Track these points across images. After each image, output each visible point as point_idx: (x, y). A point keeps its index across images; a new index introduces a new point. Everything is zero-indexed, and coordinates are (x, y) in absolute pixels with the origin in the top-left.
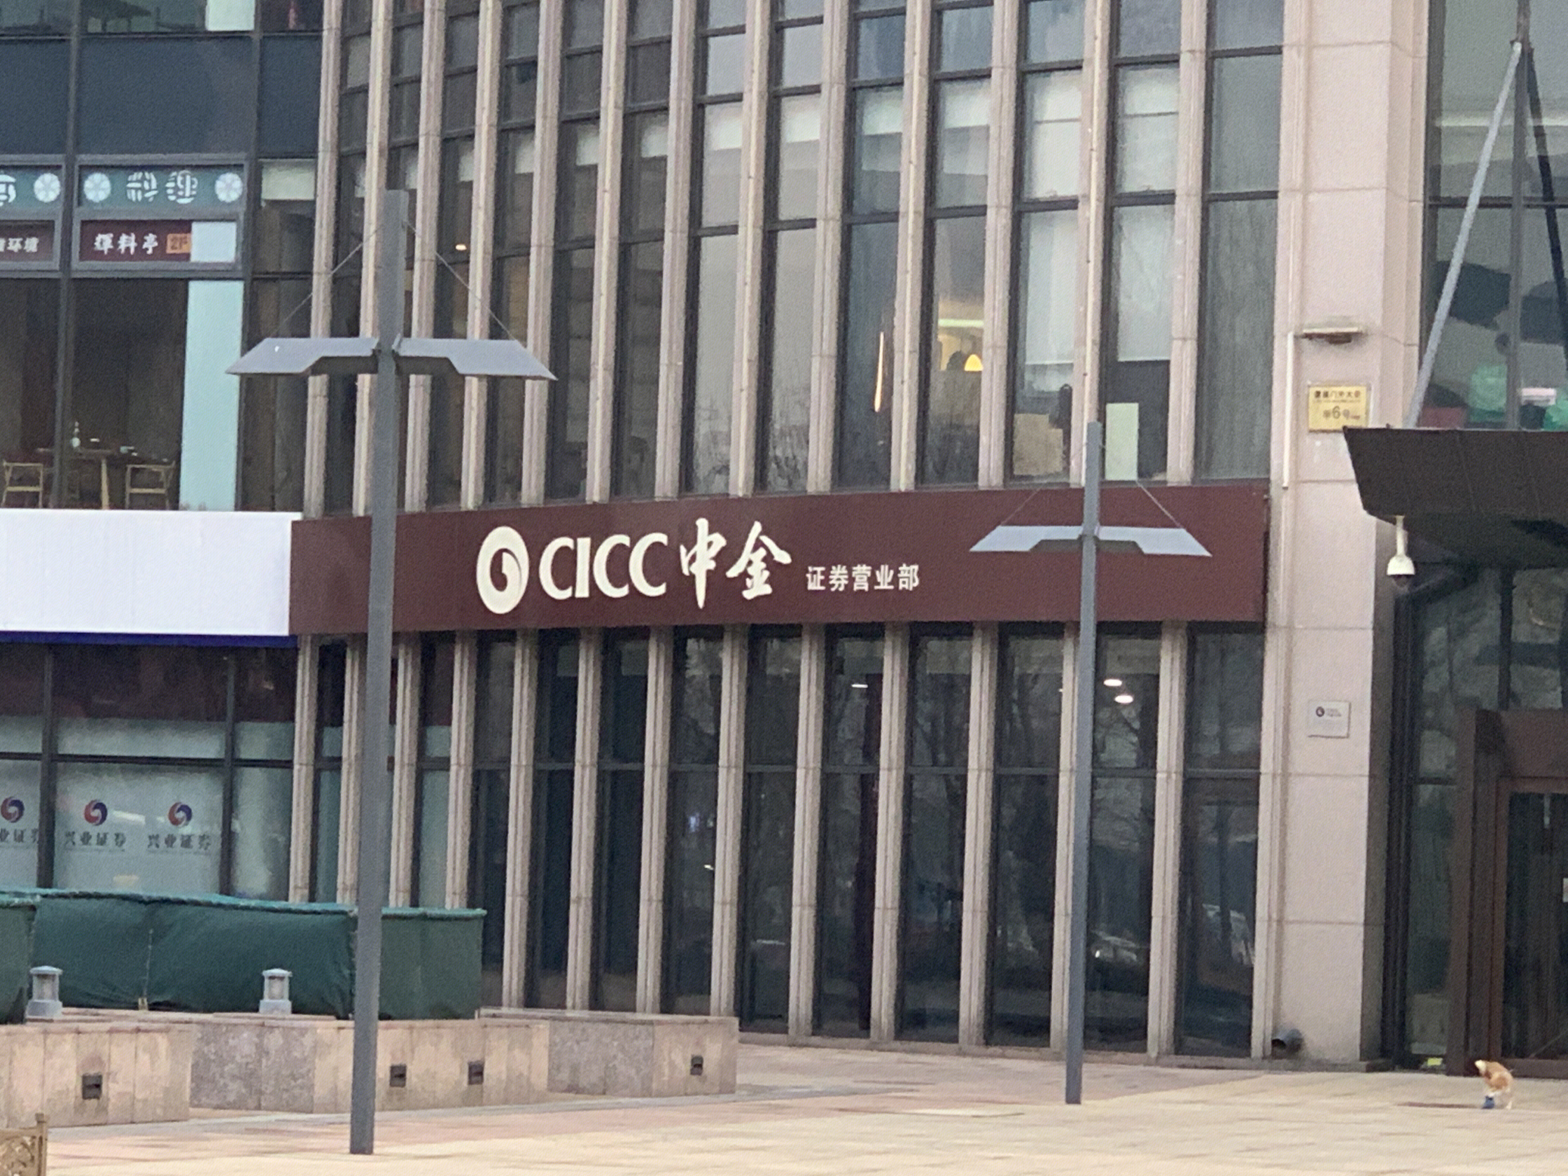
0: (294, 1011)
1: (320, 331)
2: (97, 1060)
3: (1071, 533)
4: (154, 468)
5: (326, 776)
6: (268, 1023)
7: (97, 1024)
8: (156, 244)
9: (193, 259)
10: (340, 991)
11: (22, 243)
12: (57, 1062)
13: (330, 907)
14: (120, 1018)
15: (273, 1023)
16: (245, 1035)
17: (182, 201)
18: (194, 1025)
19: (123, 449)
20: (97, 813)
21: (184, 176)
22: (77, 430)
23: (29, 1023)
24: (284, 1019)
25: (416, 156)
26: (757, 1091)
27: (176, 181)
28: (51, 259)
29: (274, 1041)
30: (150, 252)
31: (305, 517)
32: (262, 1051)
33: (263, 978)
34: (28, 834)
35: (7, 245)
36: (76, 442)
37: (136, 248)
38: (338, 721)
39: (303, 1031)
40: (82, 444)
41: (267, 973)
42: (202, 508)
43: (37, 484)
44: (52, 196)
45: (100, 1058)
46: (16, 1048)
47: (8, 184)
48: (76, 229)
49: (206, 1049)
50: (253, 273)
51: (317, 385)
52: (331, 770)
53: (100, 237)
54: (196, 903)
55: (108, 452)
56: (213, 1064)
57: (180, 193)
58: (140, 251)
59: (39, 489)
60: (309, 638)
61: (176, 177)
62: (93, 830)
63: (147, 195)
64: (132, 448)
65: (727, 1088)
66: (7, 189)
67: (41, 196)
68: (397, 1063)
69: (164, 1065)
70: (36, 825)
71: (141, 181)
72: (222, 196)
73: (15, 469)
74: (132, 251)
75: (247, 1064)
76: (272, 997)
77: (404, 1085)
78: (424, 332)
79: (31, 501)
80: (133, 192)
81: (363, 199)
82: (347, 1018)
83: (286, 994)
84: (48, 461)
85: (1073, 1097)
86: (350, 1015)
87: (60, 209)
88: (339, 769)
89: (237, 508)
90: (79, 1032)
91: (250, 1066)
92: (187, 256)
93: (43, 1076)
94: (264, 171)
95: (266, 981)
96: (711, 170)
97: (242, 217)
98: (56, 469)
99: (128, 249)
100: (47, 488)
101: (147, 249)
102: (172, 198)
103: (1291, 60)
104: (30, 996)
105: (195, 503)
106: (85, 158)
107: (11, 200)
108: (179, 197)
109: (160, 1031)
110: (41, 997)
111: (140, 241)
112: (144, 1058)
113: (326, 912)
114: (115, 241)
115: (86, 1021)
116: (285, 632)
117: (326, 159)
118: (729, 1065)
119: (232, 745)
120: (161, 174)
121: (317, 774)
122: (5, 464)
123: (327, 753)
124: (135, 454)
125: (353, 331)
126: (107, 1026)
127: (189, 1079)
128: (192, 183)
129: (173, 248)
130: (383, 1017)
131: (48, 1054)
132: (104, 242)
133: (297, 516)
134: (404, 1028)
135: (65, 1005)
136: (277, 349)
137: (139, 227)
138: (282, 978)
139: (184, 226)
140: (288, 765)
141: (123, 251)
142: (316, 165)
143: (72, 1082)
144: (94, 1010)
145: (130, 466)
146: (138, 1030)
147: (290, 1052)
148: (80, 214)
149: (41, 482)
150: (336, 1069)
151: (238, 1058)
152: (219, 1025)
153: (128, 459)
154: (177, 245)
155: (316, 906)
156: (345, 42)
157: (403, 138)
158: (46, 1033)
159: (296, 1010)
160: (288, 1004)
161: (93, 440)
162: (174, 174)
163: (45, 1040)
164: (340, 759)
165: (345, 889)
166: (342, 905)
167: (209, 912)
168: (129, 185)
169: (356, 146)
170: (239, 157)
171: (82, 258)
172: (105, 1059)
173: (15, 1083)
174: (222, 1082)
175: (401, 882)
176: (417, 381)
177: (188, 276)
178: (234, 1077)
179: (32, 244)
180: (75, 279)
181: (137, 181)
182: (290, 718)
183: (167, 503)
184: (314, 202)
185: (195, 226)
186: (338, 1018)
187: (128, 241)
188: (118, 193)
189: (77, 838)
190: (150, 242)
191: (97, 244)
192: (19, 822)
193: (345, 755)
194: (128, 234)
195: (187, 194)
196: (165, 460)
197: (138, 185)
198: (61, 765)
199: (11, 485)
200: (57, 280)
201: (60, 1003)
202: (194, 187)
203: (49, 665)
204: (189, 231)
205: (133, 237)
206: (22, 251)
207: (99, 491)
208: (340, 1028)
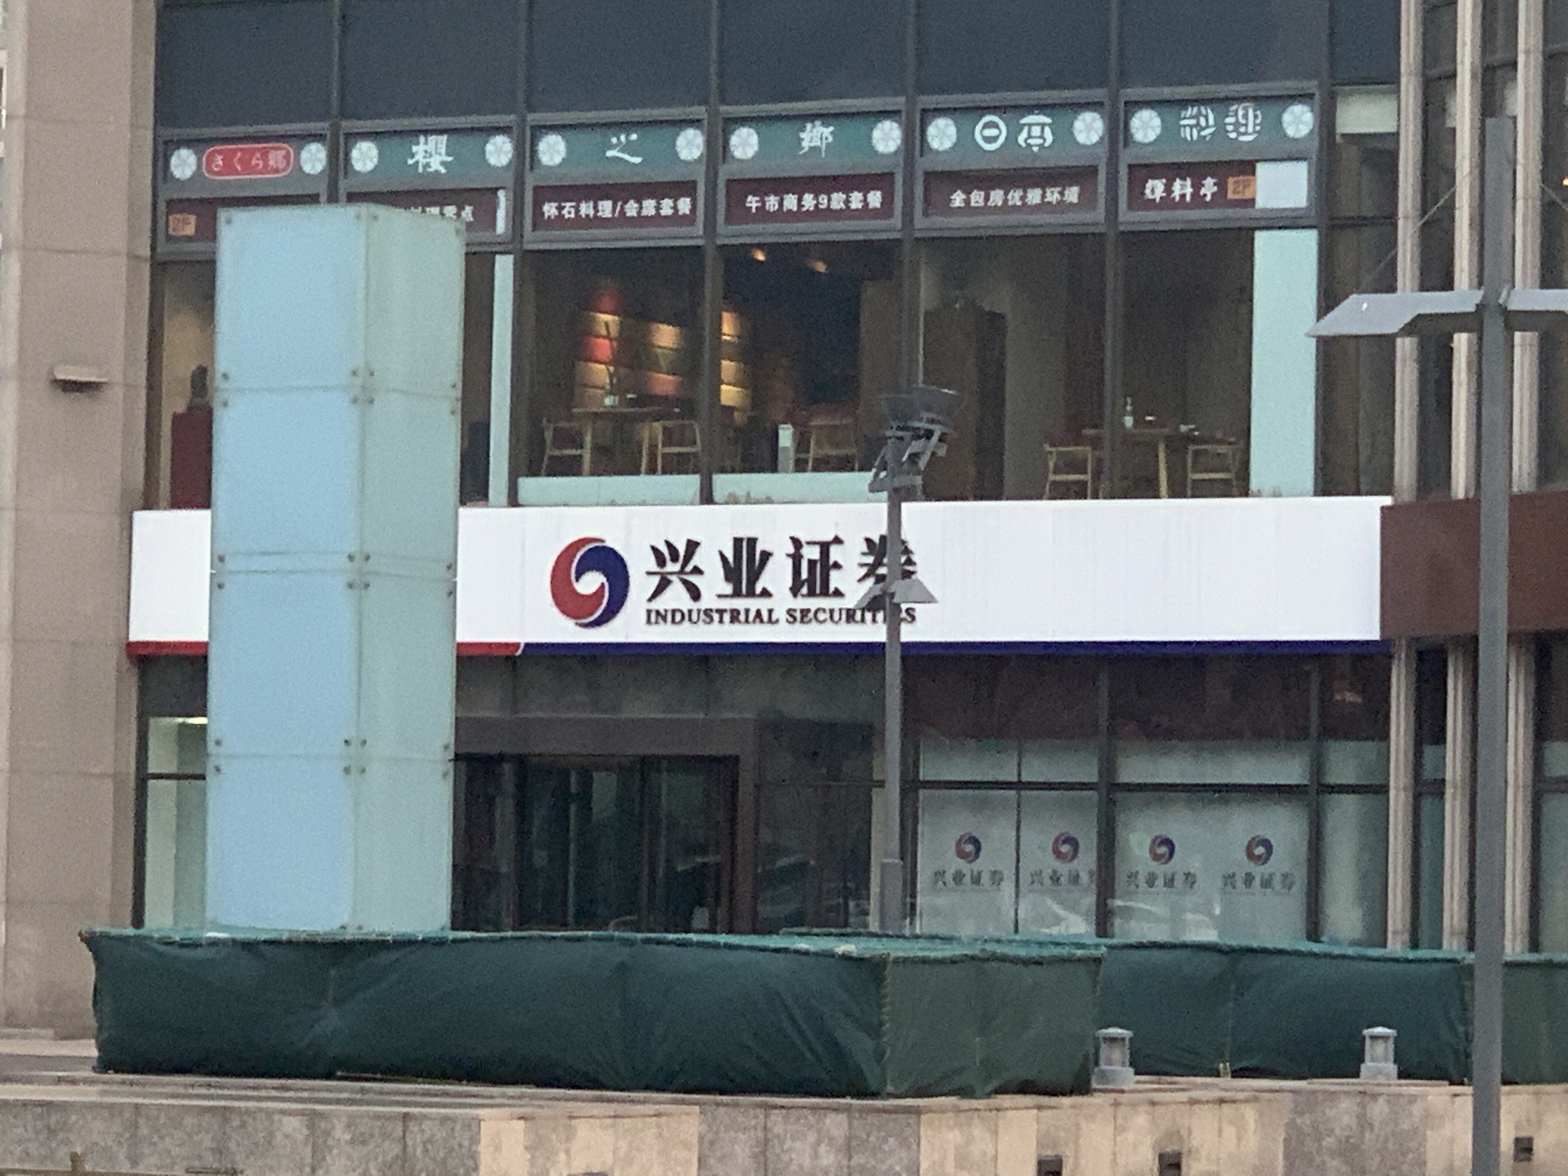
0: (1401, 1076)
1: (1408, 284)
2: (1175, 1134)
4: (1222, 449)
5: (1427, 804)
6: (1369, 1089)
7: (1174, 1094)
8: (1215, 189)
9: (1260, 203)
10: (1456, 1052)
11: (1062, 194)
12: (1130, 1136)
13: (1439, 954)
14: (1197, 1087)
15: (1377, 1089)
16: (1343, 1105)
17: (1243, 138)
18: (1286, 1094)
19: (1183, 428)
20: (1163, 850)
21: (1246, 109)
22: (1129, 408)
23: (1096, 1094)
24: (1389, 1085)
25: (1514, 78)
27: (1236, 115)
28: (1094, 208)
29: (1379, 1110)
30: (1208, 198)
31: (1396, 500)
32: (1364, 1122)
33: (1364, 1038)
34: (1084, 878)
35: (1043, 196)
36: (1129, 421)
37: (1192, 195)
38: (1440, 738)
39: (1413, 1099)
40: (1136, 422)
41: (1367, 1032)
42: (1277, 494)
43: (1086, 473)
44: (1094, 138)
45: (1178, 1132)
46: (1083, 1125)
47: (1043, 125)
48: (1123, 172)
49: (1299, 1121)
50: (1332, 219)
51: (1406, 347)
52: (1432, 794)
53: (1150, 183)
54: (1281, 952)
55: (1166, 431)
56: (1308, 1138)
57: (1242, 129)
58: (1198, 199)
59: (1087, 477)
60: (1404, 642)
61: (1237, 111)
62: (1160, 869)
63: (1203, 133)
64: (1193, 427)
66: (1042, 131)
67: (1081, 138)
68: (1523, 1134)
69: (1252, 1141)
70: (1094, 866)
71: (1197, 117)
72: (1291, 132)
73: (1059, 454)
74: (1188, 198)
75: (1348, 1137)
76: (1373, 1060)
77: (1529, 1160)
78: (1529, 281)
79: (1079, 492)
80: (1188, 129)
81: (1454, 130)
82: (1462, 1084)
83: (1391, 1056)
84: (1096, 443)
86: (1466, 1080)
87: (1103, 153)
88: (1442, 794)
89: (1316, 494)
90: (1153, 1103)
91: (1352, 1140)
92: (1252, 201)
93: (1114, 1154)
94: (1339, 99)
95: (1368, 1042)
97: (1314, 157)
98: (1106, 453)
99: (1183, 196)
100: (1097, 474)
101: (1205, 195)
102: (1233, 135)
104: (1097, 1063)
105: (1267, 488)
106: (1133, 93)
107: (1047, 145)
108: (1240, 134)
109: (1246, 1101)
110: (1109, 1062)
111: (1197, 186)
112: (1230, 1131)
113: (1435, 960)
114: (1168, 189)
115: (1160, 1090)
116: (1374, 635)
117: (1410, 84)
119: (1318, 767)
120: (1221, 107)
121: (1417, 798)
122: (1047, 448)
123: (1428, 774)
124: (1196, 433)
125: (1448, 284)
126: (1183, 1096)
127: (1281, 1157)
128: (1256, 117)
129: (1235, 192)
130: (1505, 1082)
131: (1119, 1130)
132: (1155, 188)
133: (1387, 501)
134: (1528, 1093)
135: (1137, 1073)
136: (1365, 306)
137: (1196, 170)
138: (1384, 1038)
139: (1247, 168)
140: (1382, 790)
141: (1177, 199)
142: (1398, 92)
143: (1148, 1161)
144: (1169, 1079)
145: (1192, 448)
146: (1222, 1101)
147: (1396, 1124)
148: (1126, 157)
149: (1089, 471)
150: (1452, 1141)
151: (1337, 1132)
152: (1314, 1092)
153: (1189, 439)
154: (1241, 188)
155: (1423, 953)
157: (1499, 56)
158: (1116, 1104)
159: (1402, 1075)
160: (1392, 1068)
161: (1149, 418)
162: (1234, 108)
163: (1115, 1111)
164: (1443, 781)
165: (1452, 934)
166: (1451, 951)
167: (1298, 962)
168: (1183, 122)
169: (1445, 68)
170: (1311, 86)
171: (1130, 207)
172: (1184, 1133)
173: (1083, 1162)
174: (1318, 1159)
175: (1519, 925)
176: (1523, 339)
177: (1253, 224)
178: (1332, 1153)
179: (1072, 194)
180: (1123, 233)
181: (1191, 117)
182: (1384, 736)
183: (1235, 490)
184: (1396, 136)
185: (1261, 168)
186: (1452, 1083)
187: (1183, 187)
188: (1170, 131)
189: (1142, 879)
190: (1209, 187)
191: (1148, 191)
192: (1076, 862)
193: (1449, 776)
194: (1183, 179)
195: (1250, 130)
196: (1232, 439)
197: (1193, 122)
198: (1119, 796)
199: (1055, 473)
200: (1101, 235)
201: (1131, 1070)
202: (1258, 121)
203: (1104, 679)
204: (1253, 173)
205: (1189, 182)
206: (1061, 202)
207: (1157, 478)
208: (1456, 1095)
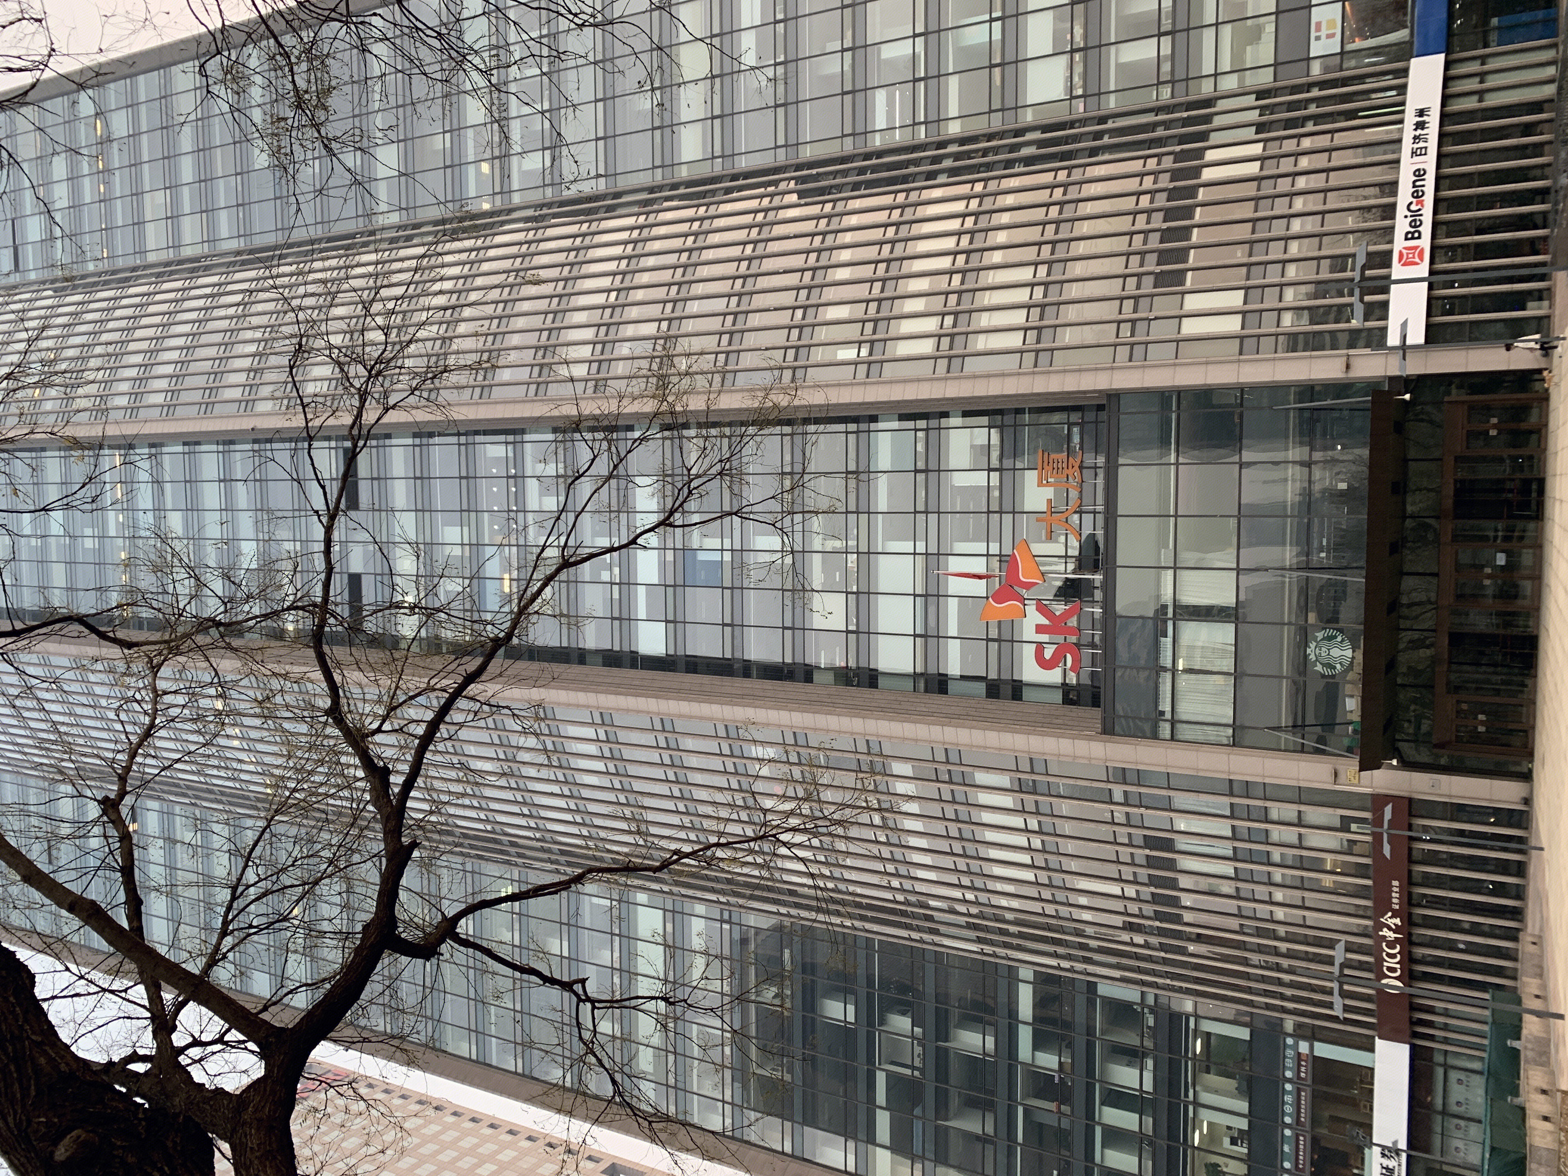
3: (1385, 836)
5: (1449, 1041)
8: (1304, 1062)
9: (1307, 1053)
11: (1303, 1096)
16: (1527, 1052)
17: (1293, 1053)
18: (1524, 1066)
19: (1358, 1080)
21: (1286, 1052)
22: (1353, 1091)
23: (1525, 1106)
24: (1522, 1042)
26: (1541, 929)
27: (1287, 1054)
28: (1306, 1089)
29: (1528, 1045)
30: (1306, 1064)
32: (1532, 1048)
37: (1305, 1067)
39: (1526, 1037)
42: (1374, 1062)
44: (1291, 1086)
46: (1533, 1111)
47: (1287, 1097)
48: (1299, 1081)
49: (1531, 1062)
50: (1312, 1039)
55: (1359, 1084)
56: (1536, 1061)
60: (1410, 1040)
62: (1464, 1106)
63: (1291, 1062)
65: (1540, 937)
67: (1290, 1089)
69: (1536, 1075)
71: (1287, 1063)
72: (1292, 1043)
76: (1516, 1045)
80: (1290, 1065)
83: (1515, 1042)
85: (1542, 849)
87: (1294, 1085)
89: (1374, 1053)
90: (1527, 1094)
91: (1536, 1051)
93: (1540, 1104)
94: (1285, 1032)
95: (1511, 1046)
96: (1289, 920)
97: (1298, 1039)
99: (1305, 1069)
100: (1368, 1101)
102: (1292, 1056)
103: (1267, 781)
104: (1517, 1105)
105: (1372, 1064)
106: (1281, 1076)
107: (1291, 1097)
109: (1526, 1075)
110: (1517, 1102)
112: (1534, 1078)
113: (1490, 1033)
114: (1303, 1072)
115: (1524, 1091)
116: (1408, 1046)
117: (1284, 1016)
118: (1533, 936)
119: (1440, 1065)
120: (1285, 1057)
122: (1361, 1112)
124: (1359, 1077)
126: (1525, 1088)
129: (1305, 1058)
131: (1534, 1101)
132: (1303, 1075)
133: (1376, 1037)
135: (1519, 1096)
137: (1299, 1065)
138: (1510, 1043)
141: (1305, 1071)
142: (1284, 1019)
143: (1542, 1097)
145: (1363, 1079)
148: (1295, 1080)
149: (1367, 1103)
153: (1361, 1079)
154: (1304, 1056)
156: (1254, 1006)
159: (1519, 1039)
160: (1518, 1042)
163: (1529, 1104)
166: (1489, 1028)
168: (1288, 1066)
169: (1280, 1008)
170: (1282, 1037)
171: (1306, 1081)
172: (1534, 1088)
174: (1542, 1059)
177: (1312, 1055)
178: (1539, 1056)
180: (1312, 1084)
182: (1432, 1048)
183: (1372, 1071)
184: (1294, 1021)
185: (1300, 1051)
186: (1522, 1030)
187: (1303, 1069)
188: (1290, 1069)
189: (1468, 1111)
191: (1303, 1077)
195: (1291, 1052)
196: (1361, 1069)
198: (1445, 1112)
199: (1367, 1111)
200: (1312, 1089)
202: (1289, 1050)
204: (1300, 1053)
205: (1302, 1067)
206: (1305, 1096)
207: (1369, 1088)
208: (1525, 1029)
